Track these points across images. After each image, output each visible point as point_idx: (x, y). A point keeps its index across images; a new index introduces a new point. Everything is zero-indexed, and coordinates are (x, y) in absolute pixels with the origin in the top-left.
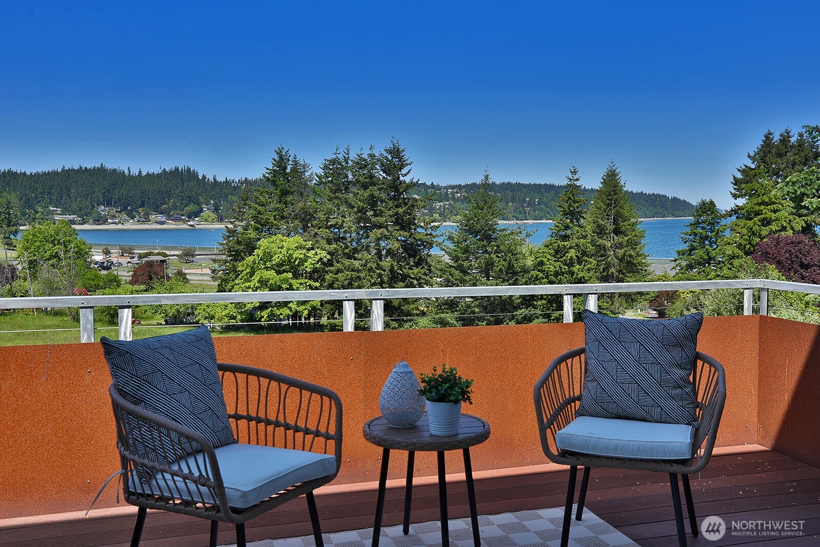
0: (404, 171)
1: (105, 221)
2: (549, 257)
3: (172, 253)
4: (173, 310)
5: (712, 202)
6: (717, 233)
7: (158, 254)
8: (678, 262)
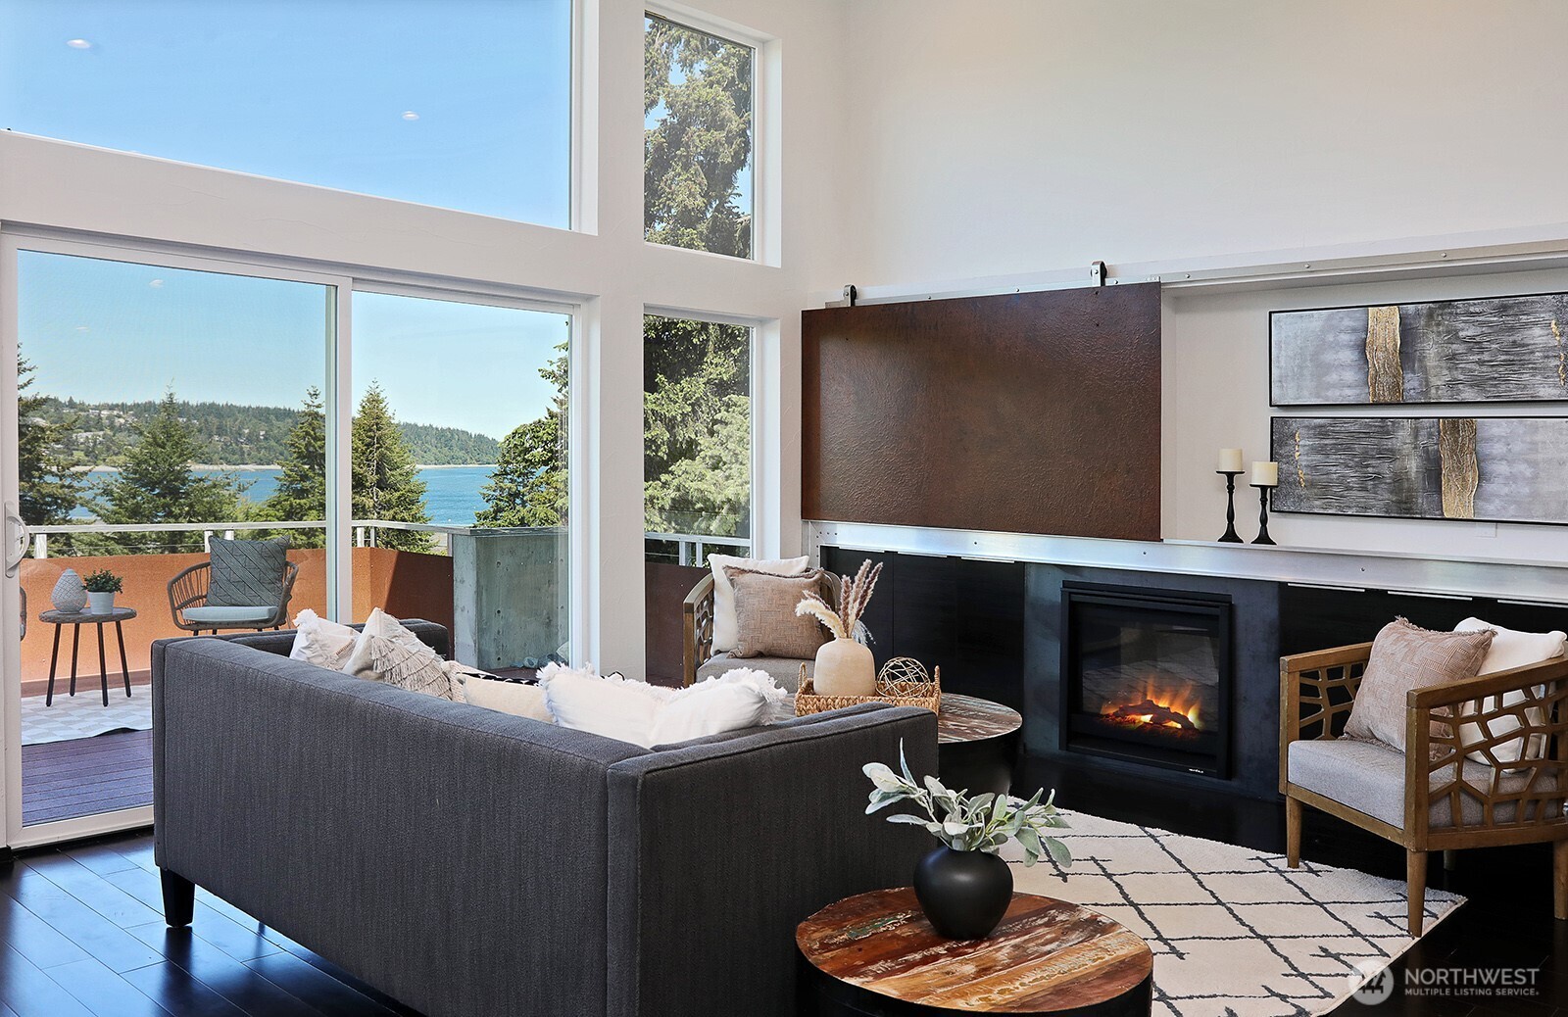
6: (533, 488)
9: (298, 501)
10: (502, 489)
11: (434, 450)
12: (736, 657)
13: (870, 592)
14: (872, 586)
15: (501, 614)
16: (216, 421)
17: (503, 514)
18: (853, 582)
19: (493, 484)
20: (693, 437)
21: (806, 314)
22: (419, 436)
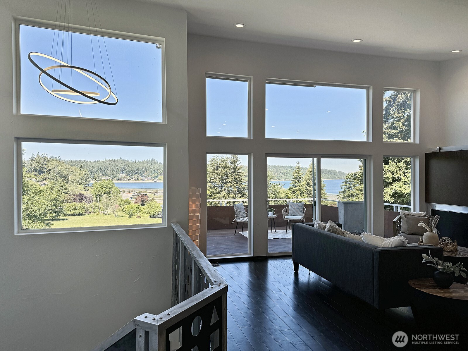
0: (238, 163)
1: (121, 180)
2: (290, 193)
3: (149, 191)
4: (154, 213)
6: (354, 185)
7: (144, 192)
8: (339, 196)
9: (295, 189)
10: (346, 186)
11: (327, 175)
12: (406, 234)
13: (437, 222)
14: (438, 221)
15: (350, 220)
16: (276, 169)
17: (346, 192)
18: (433, 220)
19: (343, 184)
20: (400, 176)
21: (426, 154)
22: (323, 172)
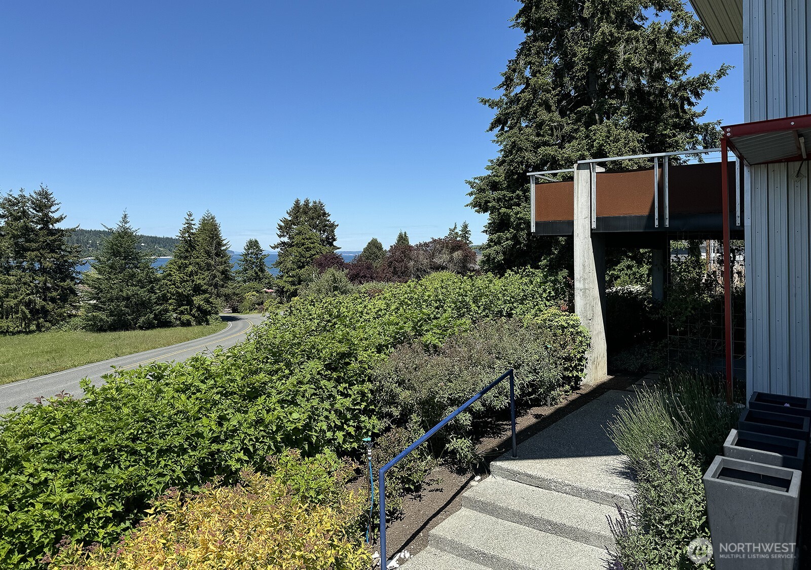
5: (256, 241)
